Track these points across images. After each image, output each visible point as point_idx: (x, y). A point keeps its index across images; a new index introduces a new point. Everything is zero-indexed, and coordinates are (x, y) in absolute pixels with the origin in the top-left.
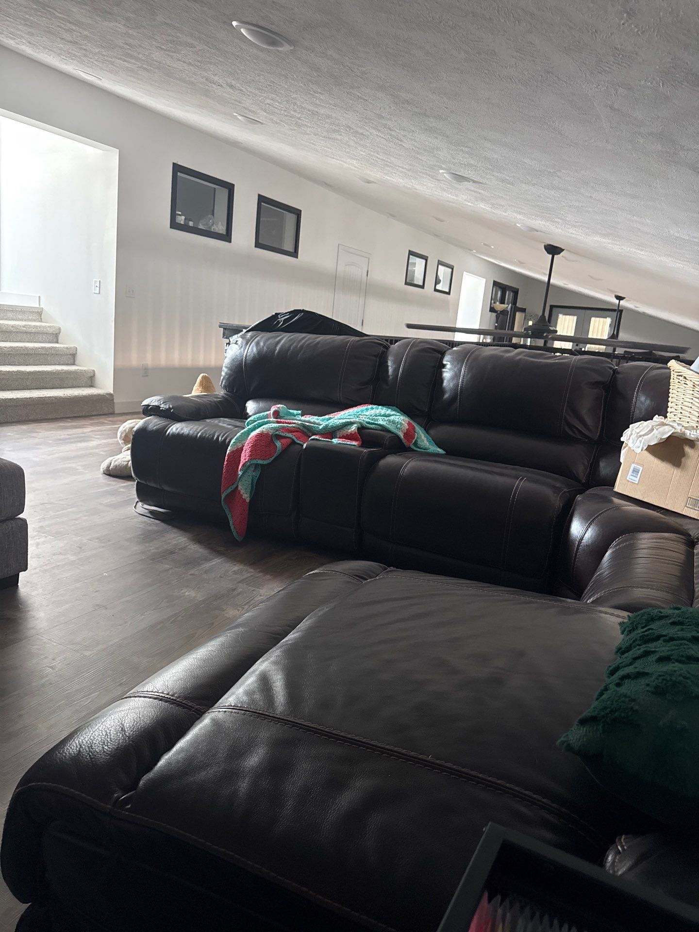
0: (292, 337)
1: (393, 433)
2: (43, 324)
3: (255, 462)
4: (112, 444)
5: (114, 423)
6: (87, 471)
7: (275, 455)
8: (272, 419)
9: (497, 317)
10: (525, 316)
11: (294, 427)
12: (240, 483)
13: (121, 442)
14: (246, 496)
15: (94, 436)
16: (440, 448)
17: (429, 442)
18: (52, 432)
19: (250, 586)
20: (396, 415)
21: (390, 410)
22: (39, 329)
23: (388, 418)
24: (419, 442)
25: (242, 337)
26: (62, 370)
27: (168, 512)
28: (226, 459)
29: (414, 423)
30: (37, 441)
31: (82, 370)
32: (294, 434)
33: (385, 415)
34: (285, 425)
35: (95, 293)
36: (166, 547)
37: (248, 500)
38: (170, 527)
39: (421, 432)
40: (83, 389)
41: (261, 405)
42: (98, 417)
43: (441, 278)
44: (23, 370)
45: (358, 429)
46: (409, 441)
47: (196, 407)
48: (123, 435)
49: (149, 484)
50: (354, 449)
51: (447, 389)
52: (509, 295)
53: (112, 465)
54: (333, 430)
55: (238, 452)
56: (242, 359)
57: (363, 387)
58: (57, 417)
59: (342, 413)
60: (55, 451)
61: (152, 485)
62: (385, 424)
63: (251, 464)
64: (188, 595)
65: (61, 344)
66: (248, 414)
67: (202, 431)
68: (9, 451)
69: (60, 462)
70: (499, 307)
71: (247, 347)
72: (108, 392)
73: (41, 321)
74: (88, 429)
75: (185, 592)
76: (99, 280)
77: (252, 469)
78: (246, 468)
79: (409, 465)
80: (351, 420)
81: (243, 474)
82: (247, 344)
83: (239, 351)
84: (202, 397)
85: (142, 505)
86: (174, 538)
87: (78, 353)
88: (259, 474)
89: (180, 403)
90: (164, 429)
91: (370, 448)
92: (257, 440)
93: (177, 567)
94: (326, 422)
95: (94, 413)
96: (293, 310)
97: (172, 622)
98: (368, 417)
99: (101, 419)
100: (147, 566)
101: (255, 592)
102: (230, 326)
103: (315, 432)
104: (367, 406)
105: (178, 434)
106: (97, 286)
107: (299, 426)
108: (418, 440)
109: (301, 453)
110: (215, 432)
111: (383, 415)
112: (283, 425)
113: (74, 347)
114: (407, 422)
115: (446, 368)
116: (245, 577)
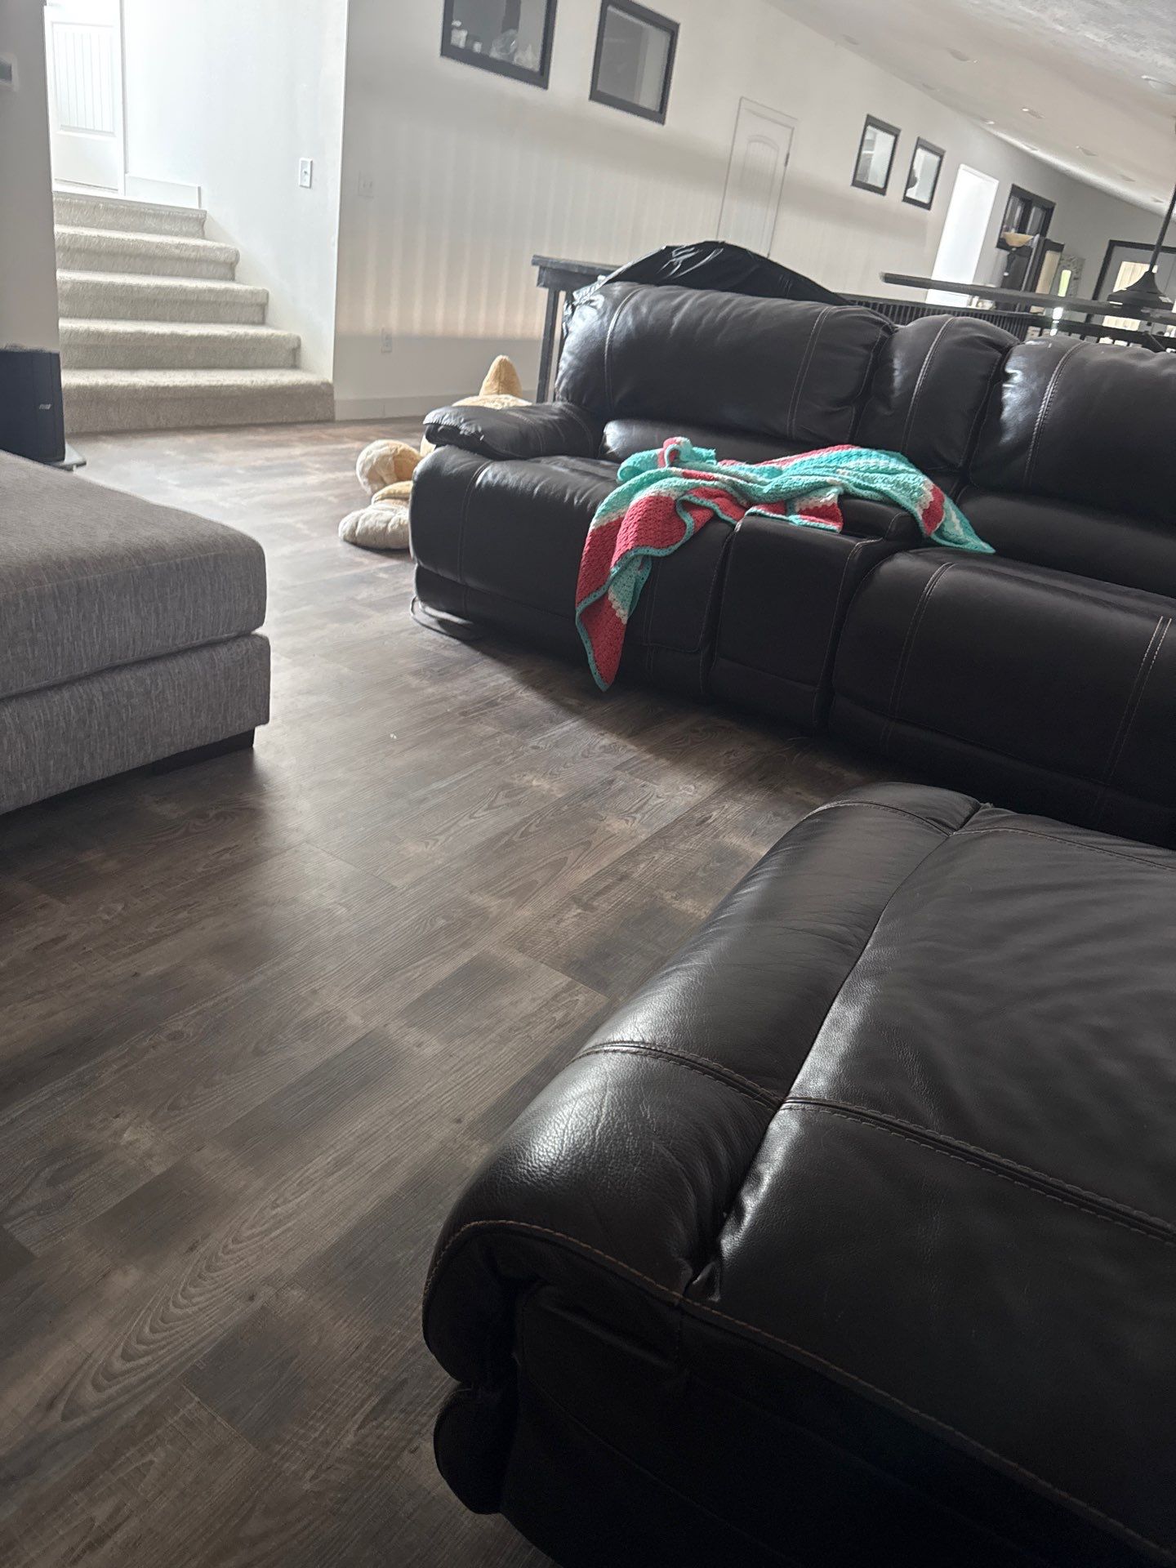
0: (703, 299)
1: (904, 509)
2: (209, 244)
3: (643, 551)
4: (345, 482)
5: (338, 439)
6: (315, 535)
7: (682, 541)
8: (666, 468)
9: (1010, 260)
10: (1060, 259)
11: (716, 487)
12: (611, 588)
13: (362, 480)
14: (623, 614)
15: (310, 464)
16: (983, 540)
17: (965, 528)
18: (239, 452)
19: (637, 777)
20: (909, 472)
21: (894, 460)
22: (202, 254)
23: (895, 477)
24: (948, 529)
25: (602, 291)
26: (246, 335)
27: (469, 624)
28: (587, 542)
29: (941, 492)
30: (216, 468)
31: (278, 336)
32: (717, 500)
33: (886, 471)
34: (701, 482)
35: (302, 186)
36: (481, 691)
37: (625, 621)
38: (478, 653)
39: (951, 508)
40: (281, 371)
41: (634, 433)
42: (309, 426)
43: (918, 175)
44: (182, 333)
45: (840, 497)
46: (931, 524)
47: (520, 432)
48: (367, 469)
49: (440, 573)
50: (832, 539)
52: (1035, 214)
53: (359, 527)
54: (789, 496)
55: (610, 531)
56: (605, 341)
57: (839, 409)
58: (241, 422)
59: (797, 459)
60: (252, 491)
61: (448, 575)
62: (888, 490)
63: (636, 556)
65: (239, 283)
66: (608, 449)
67: (542, 483)
68: (177, 486)
69: (265, 513)
70: (1016, 239)
71: (615, 315)
72: (325, 380)
73: (203, 237)
74: (296, 449)
75: (532, 780)
76: (309, 160)
77: (637, 564)
78: (626, 561)
79: (943, 577)
80: (825, 478)
81: (620, 572)
83: (599, 322)
84: (529, 412)
85: (423, 607)
86: (490, 675)
87: (270, 300)
88: (648, 575)
89: (493, 423)
90: (471, 475)
91: (860, 537)
92: (650, 510)
93: (506, 732)
94: (776, 481)
95: (300, 419)
96: (702, 241)
97: (522, 835)
98: (854, 473)
99: (315, 431)
100: (458, 726)
101: (647, 790)
102: (552, 262)
103: (756, 498)
104: (848, 448)
105: (498, 485)
106: (306, 172)
107: (724, 486)
108: (946, 524)
109: (730, 540)
110: (566, 487)
111: (882, 470)
112: (697, 481)
113: (264, 290)
114: (932, 488)
115: (1010, 381)
116: (624, 759)
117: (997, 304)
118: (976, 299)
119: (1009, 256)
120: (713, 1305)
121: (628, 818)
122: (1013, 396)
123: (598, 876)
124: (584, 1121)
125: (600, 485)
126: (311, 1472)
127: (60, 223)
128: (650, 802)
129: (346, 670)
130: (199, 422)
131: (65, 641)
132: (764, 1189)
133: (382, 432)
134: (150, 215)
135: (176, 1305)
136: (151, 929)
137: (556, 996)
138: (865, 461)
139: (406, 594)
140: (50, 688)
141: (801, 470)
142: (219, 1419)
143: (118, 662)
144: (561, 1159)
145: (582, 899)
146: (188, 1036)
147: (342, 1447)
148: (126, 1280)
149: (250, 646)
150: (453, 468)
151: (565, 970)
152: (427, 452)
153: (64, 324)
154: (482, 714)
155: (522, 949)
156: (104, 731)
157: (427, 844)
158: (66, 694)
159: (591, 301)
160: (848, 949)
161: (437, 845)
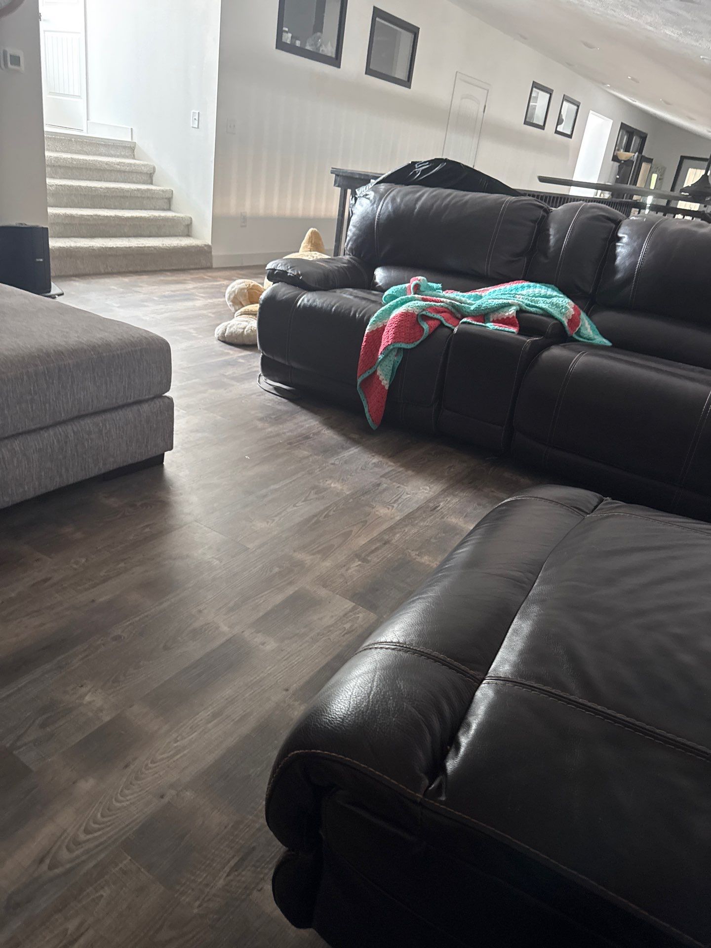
0: (434, 193)
1: (556, 319)
2: (137, 162)
3: (398, 345)
4: (219, 305)
5: (215, 279)
6: (200, 336)
7: (421, 339)
8: (412, 295)
9: (620, 168)
10: (651, 168)
11: (442, 306)
12: (379, 368)
13: (229, 303)
14: (386, 383)
15: (197, 293)
16: (605, 338)
17: (593, 331)
18: (155, 287)
19: (394, 482)
20: (559, 297)
21: (550, 289)
22: (134, 168)
23: (550, 300)
24: (583, 331)
25: (374, 189)
26: (160, 216)
27: (293, 390)
28: (364, 340)
29: (579, 309)
30: (142, 296)
31: (179, 217)
32: (443, 314)
33: (545, 296)
34: (433, 303)
35: (193, 127)
36: (300, 430)
37: (387, 387)
38: (299, 407)
39: (585, 319)
40: (180, 238)
41: (392, 275)
42: (197, 271)
43: (564, 117)
44: (121, 215)
45: (517, 312)
46: (572, 328)
47: (324, 274)
48: (232, 297)
49: (276, 359)
50: (513, 338)
51: (621, 267)
52: (635, 141)
53: (227, 332)
54: (486, 312)
55: (378, 334)
56: (375, 218)
57: (517, 259)
58: (156, 269)
59: (491, 289)
60: (163, 310)
61: (280, 360)
62: (547, 307)
63: (394, 348)
64: (335, 487)
65: (156, 185)
66: (377, 284)
67: (337, 304)
68: (118, 307)
69: (171, 323)
70: (624, 155)
71: (381, 203)
72: (206, 244)
73: (134, 158)
74: (190, 285)
75: (331, 484)
76: (197, 112)
77: (394, 353)
78: (388, 351)
79: (580, 360)
80: (508, 301)
81: (384, 358)
82: (380, 199)
83: (371, 208)
84: (328, 262)
85: (265, 379)
86: (305, 420)
87: (174, 196)
88: (401, 360)
89: (308, 269)
90: (294, 300)
91: (530, 336)
92: (402, 320)
93: (316, 455)
94: (479, 302)
95: (192, 267)
96: (433, 159)
97: (325, 517)
98: (526, 297)
99: (201, 274)
100: (286, 451)
101: (400, 489)
102: (343, 172)
103: (466, 313)
104: (522, 282)
105: (310, 306)
106: (195, 119)
107: (447, 306)
108: (582, 328)
109: (451, 338)
110: (351, 307)
111: (543, 295)
112: (430, 303)
113: (170, 189)
114: (573, 306)
115: (621, 241)
116: (387, 470)
117: (612, 195)
118: (600, 191)
119: (619, 166)
120: (441, 802)
121: (390, 507)
122: (622, 250)
123: (371, 541)
124: (363, 690)
125: (372, 305)
126: (198, 903)
127: (48, 150)
128: (403, 497)
129: (219, 417)
130: (131, 269)
131: (51, 401)
132: (472, 732)
133: (241, 274)
134: (102, 145)
135: (117, 801)
136: (102, 574)
137: (346, 614)
138: (533, 290)
139: (255, 371)
140: (41, 429)
141: (494, 296)
142: (142, 870)
143: (82, 413)
144: (349, 713)
145: (361, 556)
146: (124, 638)
147: (216, 887)
148: (87, 785)
149: (162, 403)
150: (284, 296)
151: (352, 599)
152: (268, 287)
153: (51, 210)
154: (300, 444)
155: (325, 586)
156: (74, 455)
157: (268, 522)
158: (51, 432)
159: (366, 195)
160: (523, 586)
161: (274, 523)
